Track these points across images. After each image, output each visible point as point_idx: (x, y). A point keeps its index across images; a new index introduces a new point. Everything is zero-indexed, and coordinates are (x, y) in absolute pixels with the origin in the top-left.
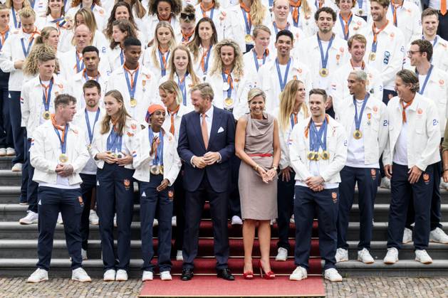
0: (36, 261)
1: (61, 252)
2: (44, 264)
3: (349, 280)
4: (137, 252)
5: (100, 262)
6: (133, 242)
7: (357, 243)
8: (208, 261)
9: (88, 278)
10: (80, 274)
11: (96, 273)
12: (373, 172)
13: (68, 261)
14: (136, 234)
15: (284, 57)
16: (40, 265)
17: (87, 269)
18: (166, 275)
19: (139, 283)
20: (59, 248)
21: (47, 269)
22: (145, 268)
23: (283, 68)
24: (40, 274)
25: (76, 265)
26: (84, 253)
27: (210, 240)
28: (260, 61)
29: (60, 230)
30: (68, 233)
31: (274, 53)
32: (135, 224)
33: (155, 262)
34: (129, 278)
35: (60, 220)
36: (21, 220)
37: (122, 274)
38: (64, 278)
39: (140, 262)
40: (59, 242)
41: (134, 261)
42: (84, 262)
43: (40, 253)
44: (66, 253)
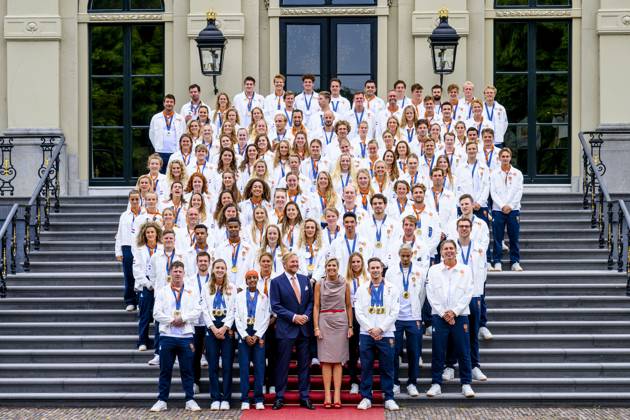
1: (177, 388)
2: (164, 397)
3: (404, 409)
4: (236, 388)
5: (208, 395)
7: (406, 380)
8: (294, 394)
9: (199, 408)
10: (192, 405)
11: (205, 404)
13: (183, 395)
14: (236, 373)
15: (351, 234)
16: (160, 398)
18: (260, 406)
20: (176, 384)
21: (165, 401)
22: (243, 400)
23: (351, 242)
24: (160, 405)
25: (189, 397)
26: (195, 388)
27: (294, 378)
28: (333, 236)
29: (176, 370)
30: (183, 373)
31: (343, 231)
32: (236, 365)
33: (251, 395)
34: (231, 408)
36: (150, 362)
37: (225, 405)
38: (179, 408)
40: (176, 380)
41: (234, 395)
42: (195, 396)
43: (160, 388)
44: (181, 388)
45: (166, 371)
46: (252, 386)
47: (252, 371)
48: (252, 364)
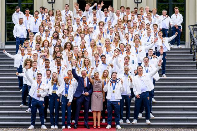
0: (31, 123)
2: (33, 124)
3: (124, 129)
4: (60, 120)
5: (49, 123)
6: (60, 117)
9: (46, 128)
10: (44, 127)
11: (48, 127)
12: (130, 97)
13: (40, 123)
14: (61, 115)
16: (32, 124)
17: (46, 125)
18: (69, 127)
19: (61, 130)
20: (38, 119)
21: (34, 125)
22: (63, 125)
24: (31, 127)
25: (42, 124)
26: (45, 120)
27: (83, 117)
29: (38, 114)
30: (40, 115)
32: (60, 112)
33: (66, 123)
34: (58, 128)
35: (38, 111)
36: (26, 111)
37: (56, 127)
38: (39, 128)
39: (61, 123)
40: (38, 117)
41: (60, 123)
42: (45, 123)
43: (32, 121)
44: (40, 120)
45: (34, 114)
46: (66, 119)
47: (66, 114)
48: (66, 111)
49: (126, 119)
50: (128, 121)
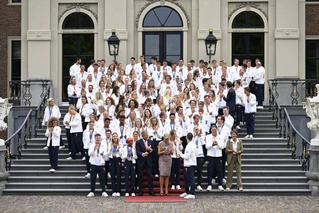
0: (90, 190)
1: (98, 187)
2: (93, 191)
4: (123, 187)
6: (122, 183)
9: (107, 195)
10: (105, 194)
11: (110, 194)
13: (101, 190)
14: (123, 180)
17: (107, 192)
18: (133, 194)
20: (98, 185)
21: (94, 193)
22: (126, 192)
23: (173, 125)
24: (91, 194)
25: (103, 191)
26: (106, 187)
30: (101, 180)
33: (130, 190)
34: (121, 195)
35: (98, 176)
37: (118, 194)
38: (99, 195)
39: (125, 190)
40: (98, 183)
42: (106, 190)
43: (91, 187)
44: (100, 187)
46: (130, 186)
49: (198, 185)
50: (199, 188)
